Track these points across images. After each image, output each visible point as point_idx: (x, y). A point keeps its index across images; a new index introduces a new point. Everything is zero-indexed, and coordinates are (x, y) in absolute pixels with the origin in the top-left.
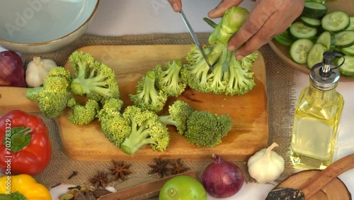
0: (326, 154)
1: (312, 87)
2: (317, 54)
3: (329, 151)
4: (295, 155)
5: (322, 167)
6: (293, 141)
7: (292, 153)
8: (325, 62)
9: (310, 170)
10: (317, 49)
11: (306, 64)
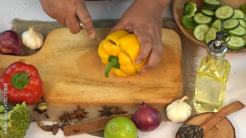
0: (218, 102)
1: (208, 56)
2: (212, 34)
3: (220, 99)
4: (197, 102)
5: (216, 111)
6: (196, 93)
7: (195, 101)
8: (217, 39)
9: (207, 113)
10: (211, 31)
11: (204, 41)
